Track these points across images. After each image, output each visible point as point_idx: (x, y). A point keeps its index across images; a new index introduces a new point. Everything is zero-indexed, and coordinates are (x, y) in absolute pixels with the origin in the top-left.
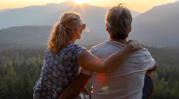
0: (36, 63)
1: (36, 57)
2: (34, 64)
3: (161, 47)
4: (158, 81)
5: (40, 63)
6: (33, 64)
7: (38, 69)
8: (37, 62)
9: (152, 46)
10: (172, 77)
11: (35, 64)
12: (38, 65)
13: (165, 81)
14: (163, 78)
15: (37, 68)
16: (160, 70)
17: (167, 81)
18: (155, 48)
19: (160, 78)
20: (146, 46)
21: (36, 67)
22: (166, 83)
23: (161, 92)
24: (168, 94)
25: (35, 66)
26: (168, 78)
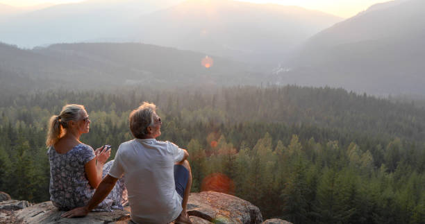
0: (106, 123)
1: (107, 112)
2: (100, 127)
3: (385, 96)
4: (372, 170)
5: (114, 124)
6: (98, 126)
7: (111, 136)
8: (108, 122)
9: (365, 95)
10: (404, 163)
11: (103, 125)
12: (111, 129)
13: (388, 171)
14: (383, 166)
15: (107, 135)
16: (379, 147)
17: (393, 171)
18: (373, 99)
19: (377, 165)
20: (351, 92)
21: (105, 132)
22: (390, 176)
23: (373, 196)
24: (389, 200)
25: (103, 130)
26: (395, 166)
